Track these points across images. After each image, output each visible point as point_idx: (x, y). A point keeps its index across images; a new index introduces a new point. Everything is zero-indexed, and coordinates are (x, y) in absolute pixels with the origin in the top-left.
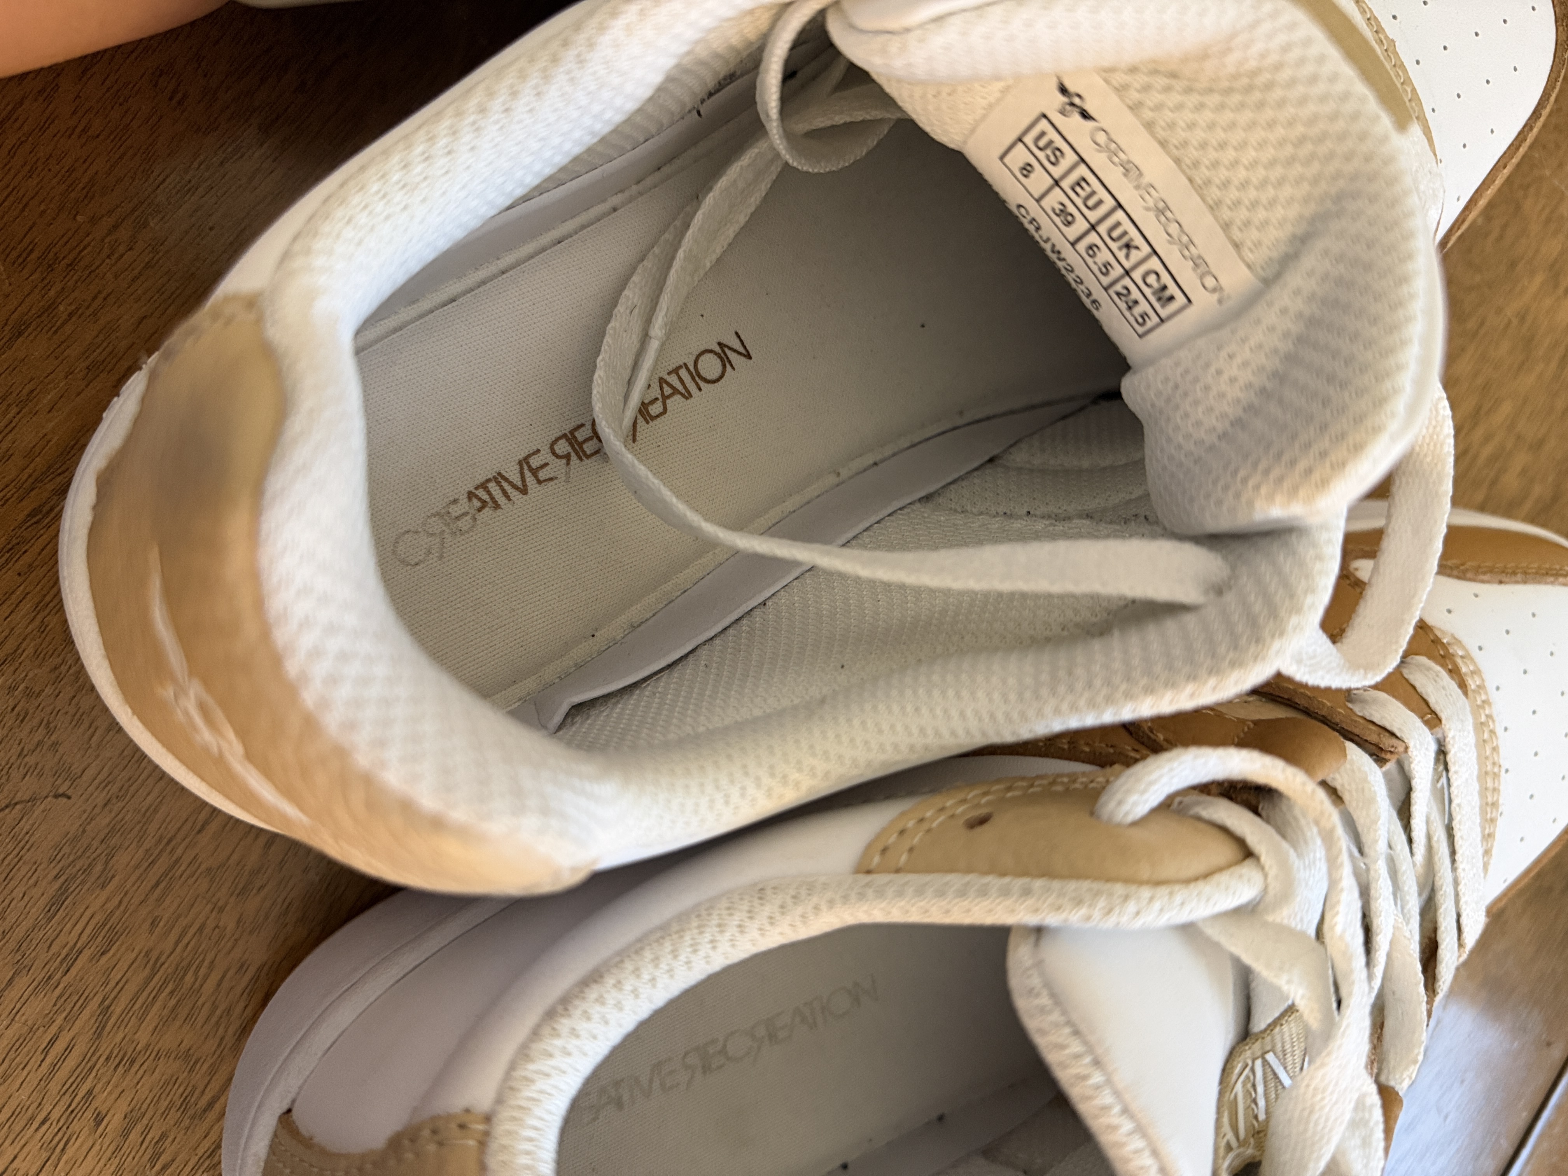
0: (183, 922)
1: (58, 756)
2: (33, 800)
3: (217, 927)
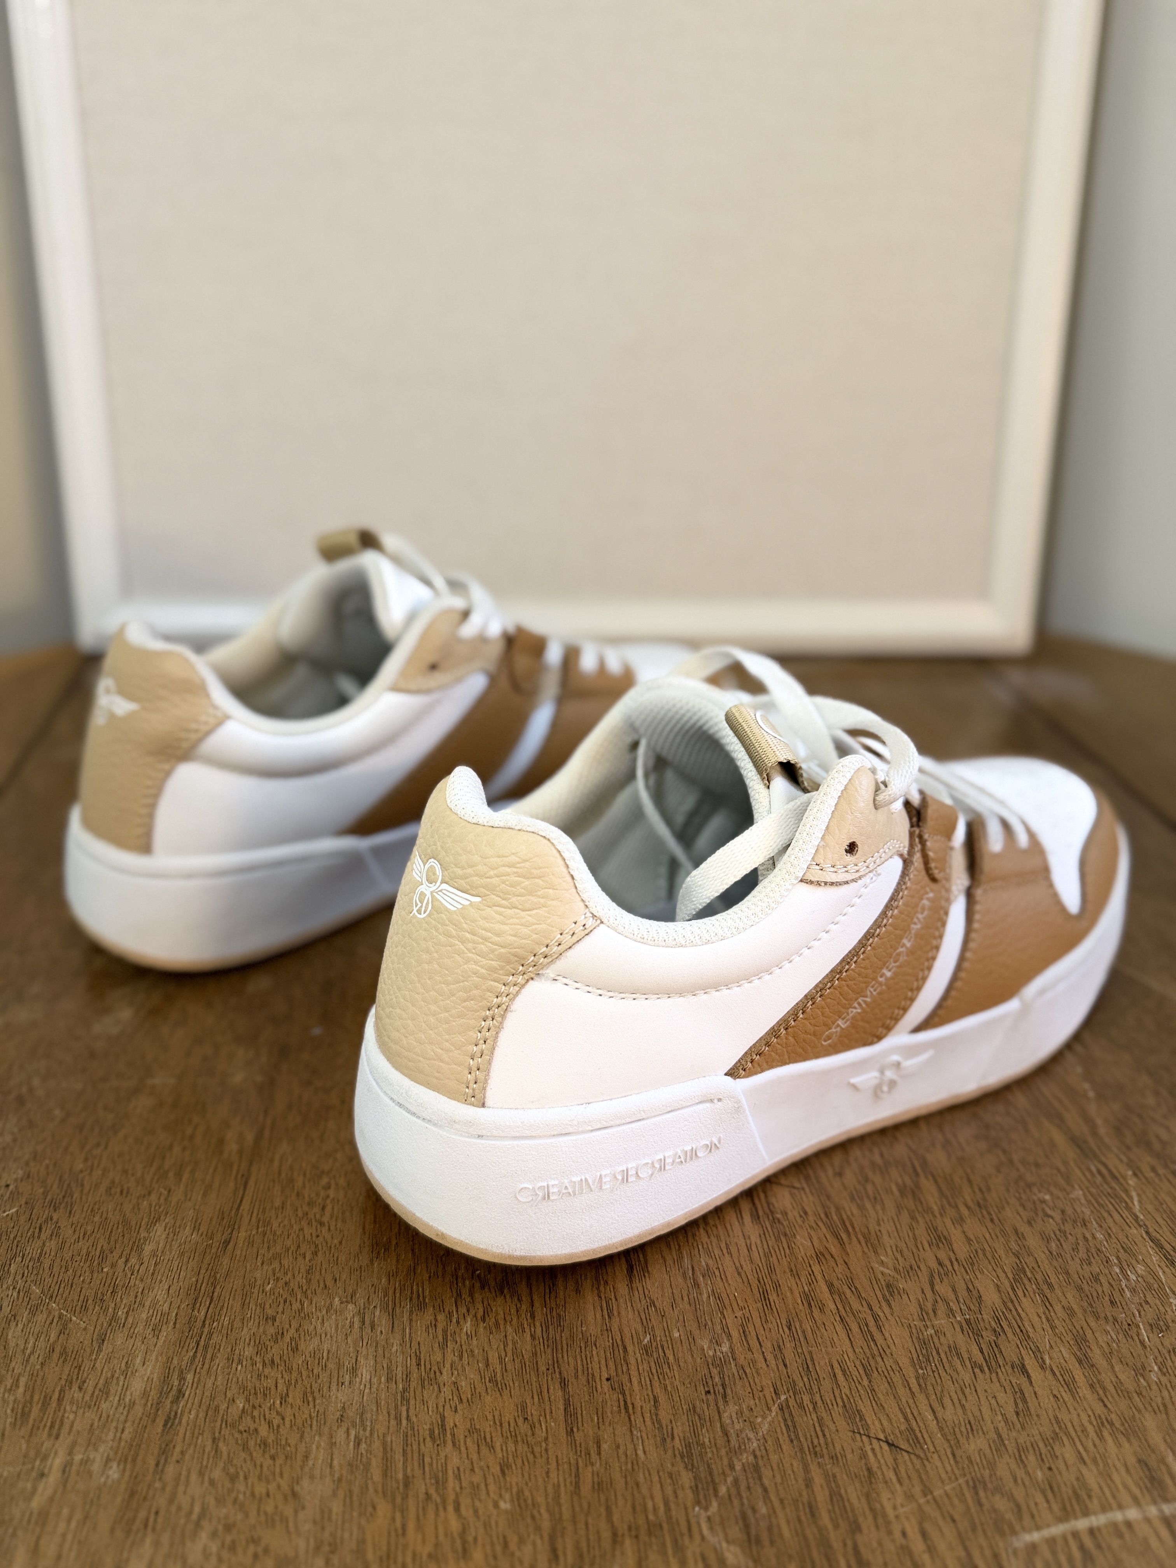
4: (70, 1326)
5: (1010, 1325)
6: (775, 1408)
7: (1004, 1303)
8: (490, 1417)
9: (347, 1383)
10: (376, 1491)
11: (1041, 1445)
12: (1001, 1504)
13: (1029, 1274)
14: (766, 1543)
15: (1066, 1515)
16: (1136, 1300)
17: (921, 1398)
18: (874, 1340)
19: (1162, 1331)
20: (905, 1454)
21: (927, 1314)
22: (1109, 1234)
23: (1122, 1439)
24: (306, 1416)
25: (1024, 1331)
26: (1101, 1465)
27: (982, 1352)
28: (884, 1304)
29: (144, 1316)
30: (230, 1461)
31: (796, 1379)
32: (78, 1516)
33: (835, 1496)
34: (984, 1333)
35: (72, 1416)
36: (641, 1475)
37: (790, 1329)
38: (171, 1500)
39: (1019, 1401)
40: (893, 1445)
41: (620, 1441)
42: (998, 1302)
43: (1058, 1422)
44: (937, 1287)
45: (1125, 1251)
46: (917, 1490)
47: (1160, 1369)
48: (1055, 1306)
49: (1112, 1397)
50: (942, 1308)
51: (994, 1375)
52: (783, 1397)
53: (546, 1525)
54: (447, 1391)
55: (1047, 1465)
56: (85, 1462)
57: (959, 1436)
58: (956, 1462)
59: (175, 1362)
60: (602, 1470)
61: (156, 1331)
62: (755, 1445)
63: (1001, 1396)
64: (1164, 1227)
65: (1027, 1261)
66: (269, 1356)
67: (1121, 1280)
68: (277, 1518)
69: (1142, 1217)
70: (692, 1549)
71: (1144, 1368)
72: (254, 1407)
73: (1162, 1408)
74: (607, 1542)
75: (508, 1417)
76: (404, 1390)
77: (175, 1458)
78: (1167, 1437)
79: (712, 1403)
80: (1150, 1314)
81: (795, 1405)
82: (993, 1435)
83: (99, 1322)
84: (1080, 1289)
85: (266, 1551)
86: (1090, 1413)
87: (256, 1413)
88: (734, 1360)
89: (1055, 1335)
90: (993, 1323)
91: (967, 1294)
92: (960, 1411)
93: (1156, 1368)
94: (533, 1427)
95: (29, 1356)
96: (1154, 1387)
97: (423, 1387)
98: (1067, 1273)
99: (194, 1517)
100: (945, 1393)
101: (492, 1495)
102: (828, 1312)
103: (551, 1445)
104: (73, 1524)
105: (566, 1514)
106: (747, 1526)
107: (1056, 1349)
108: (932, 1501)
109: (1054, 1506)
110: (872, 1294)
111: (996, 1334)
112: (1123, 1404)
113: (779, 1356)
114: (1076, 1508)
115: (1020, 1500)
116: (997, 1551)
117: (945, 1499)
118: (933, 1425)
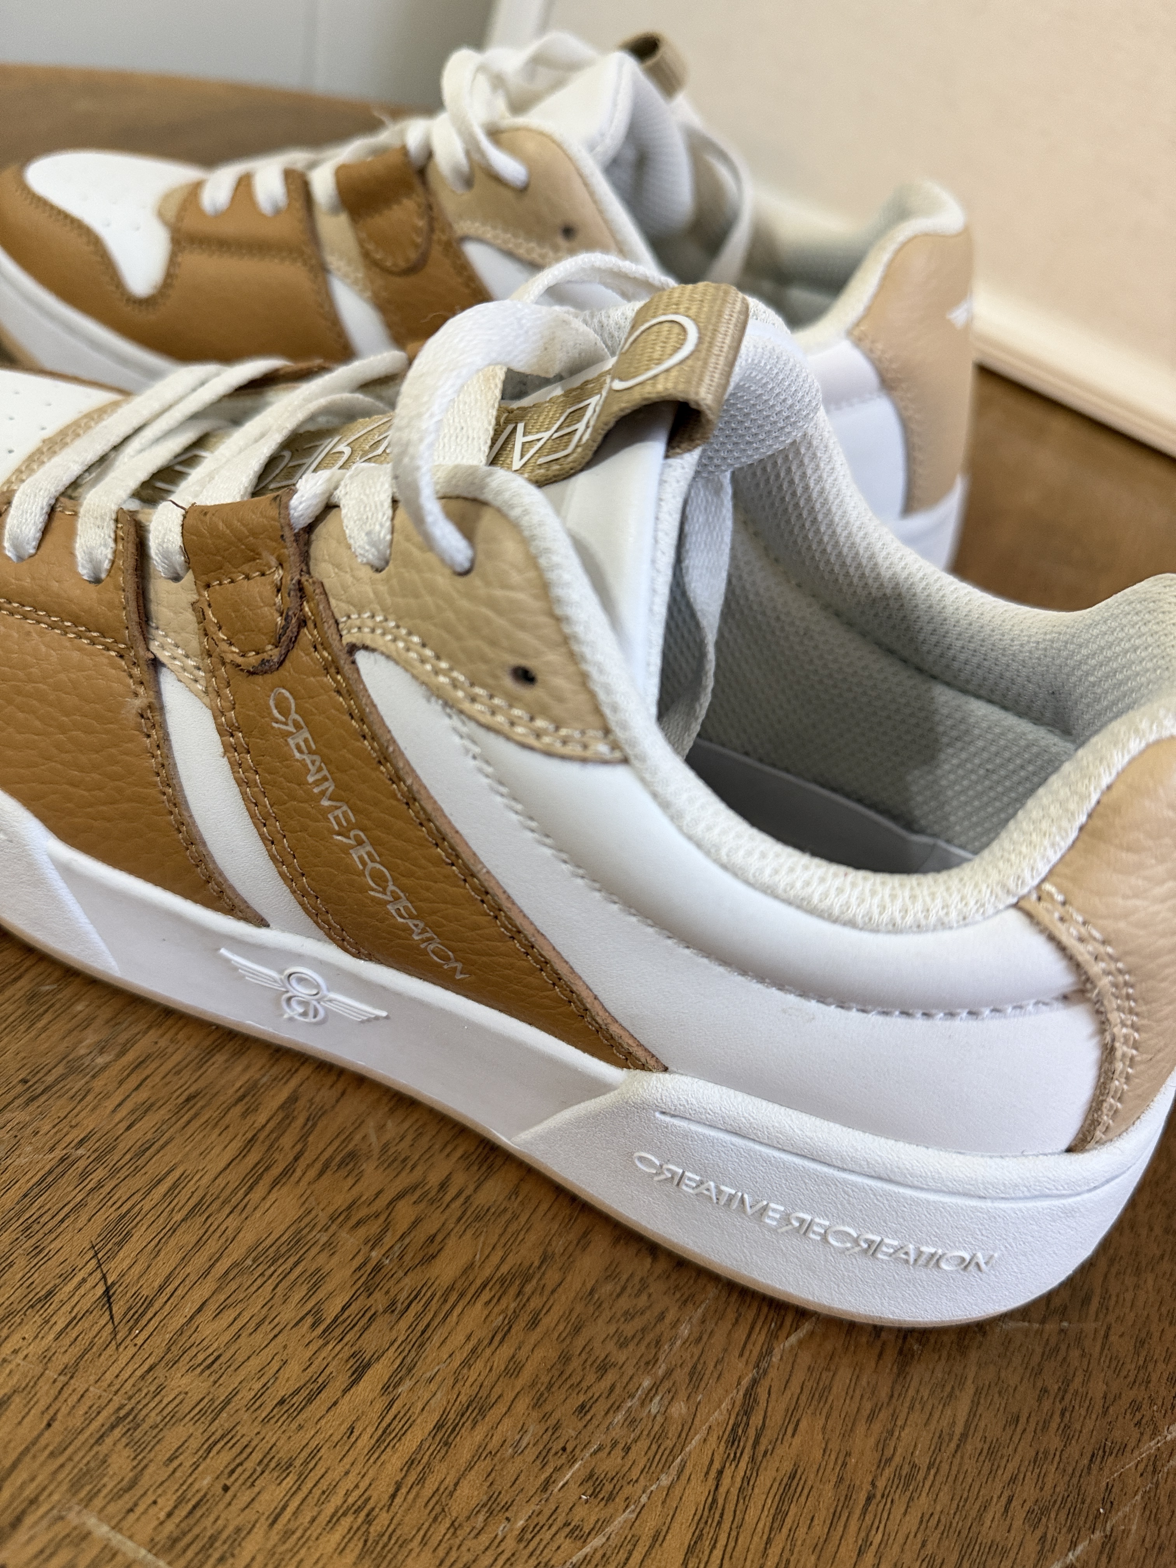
5: (419, 1316)
6: (58, 1153)
7: (452, 1288)
11: (256, 1456)
12: (121, 1463)
13: (528, 1289)
15: (166, 1548)
16: (616, 1433)
17: (209, 1285)
18: (251, 1188)
19: (594, 1495)
20: (106, 1317)
21: (348, 1218)
22: (700, 1338)
23: (356, 1546)
25: (426, 1335)
26: (288, 1545)
27: (344, 1309)
28: (318, 1165)
31: (120, 1146)
34: (377, 1295)
37: (188, 1100)
39: (304, 1393)
40: (109, 1298)
42: (446, 1280)
43: (312, 1455)
44: (401, 1203)
45: (691, 1374)
46: (61, 1360)
47: (524, 1529)
48: (505, 1346)
49: (417, 1495)
50: (374, 1228)
51: (321, 1342)
52: (80, 1152)
55: (228, 1483)
57: (186, 1357)
58: (143, 1377)
63: (293, 1370)
64: (788, 1393)
65: (549, 1274)
67: (632, 1396)
69: (775, 1359)
71: (506, 1508)
79: (13, 1093)
80: (610, 1464)
81: (80, 1170)
82: (222, 1394)
84: (565, 1358)
86: (363, 1486)
88: (93, 1078)
89: (457, 1373)
90: (405, 1294)
91: (423, 1240)
92: (227, 1336)
93: (521, 1523)
96: (485, 1539)
98: (578, 1329)
100: (240, 1306)
102: (249, 1120)
107: (433, 1387)
108: (59, 1385)
109: (170, 1526)
110: (321, 1146)
111: (391, 1307)
112: (417, 1516)
113: (137, 1113)
114: (190, 1554)
115: (146, 1481)
116: (42, 1498)
117: (75, 1397)
118: (178, 1321)
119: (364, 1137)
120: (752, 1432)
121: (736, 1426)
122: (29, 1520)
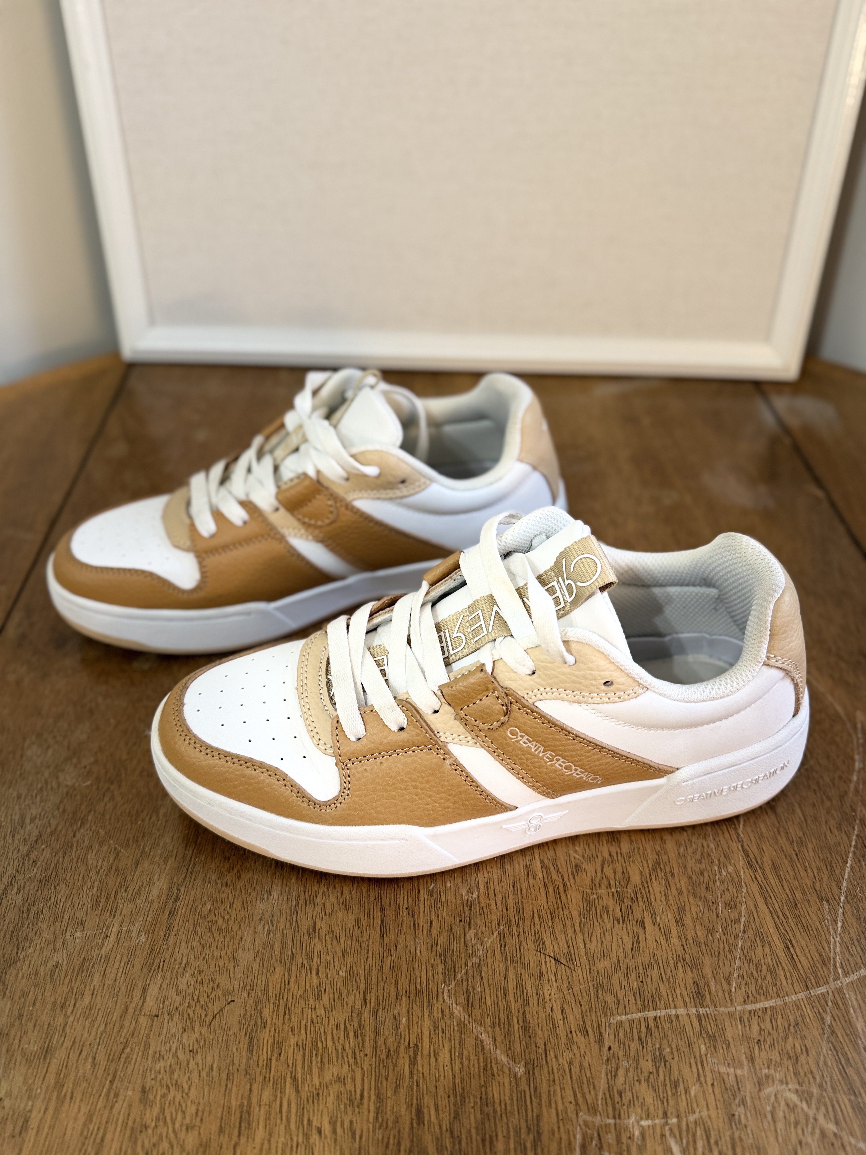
0: (303, 1022)
1: (221, 988)
2: (221, 1010)
3: (318, 1016)
4: (120, 854)
5: (642, 897)
6: (496, 934)
7: (642, 882)
8: (340, 925)
9: (265, 899)
10: (277, 961)
11: (641, 968)
12: (610, 999)
13: (662, 866)
14: (477, 1007)
15: (644, 1008)
16: (722, 887)
17: (580, 935)
18: (560, 899)
19: (731, 908)
20: (563, 967)
21: (595, 885)
22: (718, 845)
23: (688, 969)
24: (243, 916)
25: (649, 901)
26: (672, 983)
27: (621, 911)
28: (571, 877)
29: (159, 852)
30: (202, 937)
31: (511, 917)
32: (125, 959)
33: (520, 985)
34: (625, 900)
35: (121, 906)
36: (417, 964)
37: (513, 887)
38: (172, 955)
39: (635, 942)
40: (557, 960)
41: (408, 944)
42: (639, 882)
43: (654, 956)
44: (605, 869)
45: (725, 857)
46: (565, 986)
47: (723, 931)
48: (672, 887)
49: (690, 944)
50: (605, 882)
51: (625, 925)
52: (502, 928)
53: (362, 986)
54: (318, 908)
55: (641, 980)
56: (128, 931)
57: (595, 958)
58: (590, 973)
59: (175, 879)
60: (396, 959)
61: (166, 861)
62: (481, 953)
63: (626, 938)
64: (753, 843)
65: (663, 858)
66: (225, 880)
67: (716, 875)
68: (225, 970)
69: (742, 835)
70: (437, 1006)
71: (714, 929)
72: (216, 908)
73: (717, 953)
74: (393, 998)
75: (350, 925)
76: (296, 906)
77: (173, 933)
78: (715, 971)
79: (462, 927)
80: (728, 897)
81: (508, 933)
82: (615, 960)
83: (136, 854)
84: (690, 878)
85: (218, 986)
86: (674, 953)
87: (216, 912)
88: (479, 903)
89: (667, 904)
90: (632, 894)
91: (621, 875)
92: (600, 945)
93: (721, 930)
94: (362, 932)
95: (99, 870)
96: (716, 941)
97: (306, 904)
98: (685, 867)
99: (183, 965)
100: (594, 934)
101: (336, 967)
102: (538, 879)
103: (371, 943)
104: (122, 964)
105: (374, 981)
106: (468, 997)
107: (665, 913)
108: (571, 993)
109: (639, 1002)
110: (566, 871)
111: (632, 901)
112: (695, 949)
113: (504, 903)
114: (651, 1005)
115: (621, 998)
116: (600, 1023)
117: (579, 993)
118: (582, 952)
119: (574, 858)
120: (754, 860)
121: (748, 862)
122: (603, 1031)
